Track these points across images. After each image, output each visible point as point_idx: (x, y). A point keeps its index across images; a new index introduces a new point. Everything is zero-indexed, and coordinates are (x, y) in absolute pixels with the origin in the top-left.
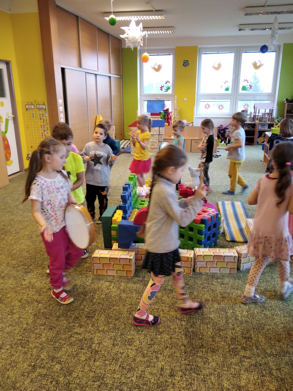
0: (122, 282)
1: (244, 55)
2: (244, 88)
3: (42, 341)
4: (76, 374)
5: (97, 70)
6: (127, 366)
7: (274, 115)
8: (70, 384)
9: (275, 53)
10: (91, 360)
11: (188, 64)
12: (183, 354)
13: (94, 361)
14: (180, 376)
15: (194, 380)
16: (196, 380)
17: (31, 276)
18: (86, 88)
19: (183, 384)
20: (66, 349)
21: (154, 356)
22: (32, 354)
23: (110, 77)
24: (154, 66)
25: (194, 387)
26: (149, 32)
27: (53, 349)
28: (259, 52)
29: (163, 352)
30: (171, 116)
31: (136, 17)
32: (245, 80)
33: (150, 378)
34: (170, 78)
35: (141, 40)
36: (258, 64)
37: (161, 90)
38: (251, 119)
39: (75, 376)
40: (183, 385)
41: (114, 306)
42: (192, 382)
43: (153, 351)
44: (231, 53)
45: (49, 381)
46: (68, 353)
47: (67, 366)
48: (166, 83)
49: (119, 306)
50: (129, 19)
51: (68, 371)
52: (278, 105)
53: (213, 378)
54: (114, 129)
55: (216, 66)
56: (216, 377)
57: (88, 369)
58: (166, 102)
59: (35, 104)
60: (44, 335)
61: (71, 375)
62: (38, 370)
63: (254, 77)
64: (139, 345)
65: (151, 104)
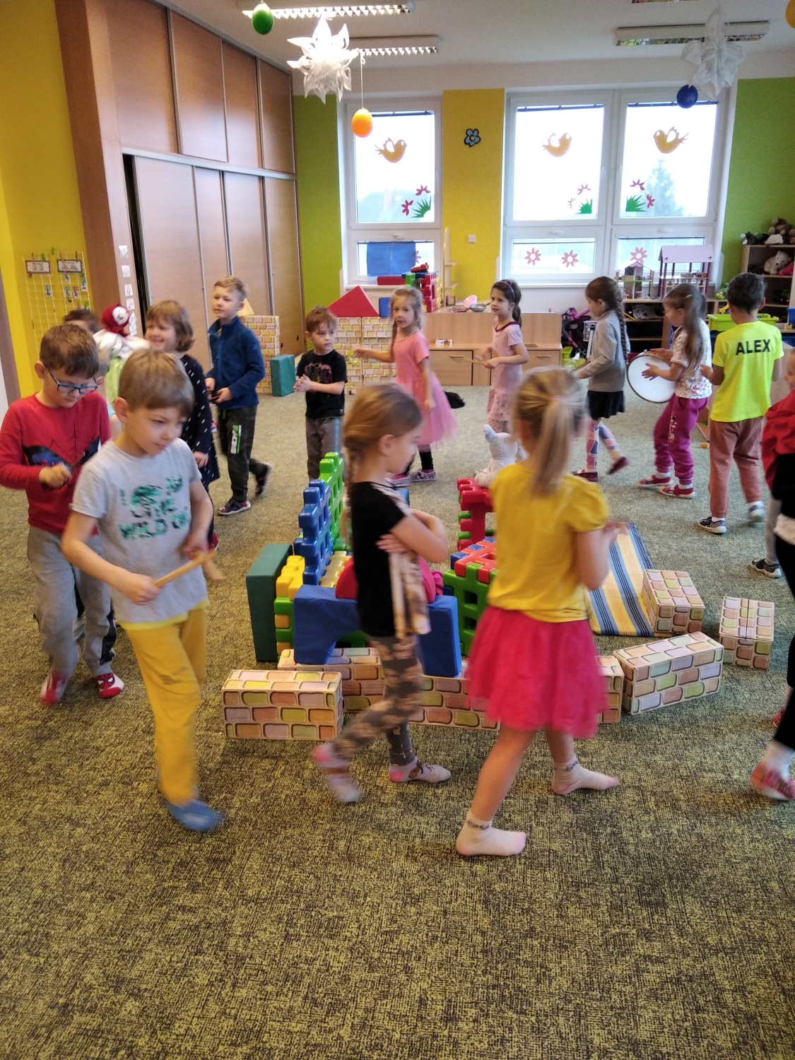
0: (306, 757)
1: (631, 113)
2: (632, 205)
3: (88, 935)
4: (185, 1026)
5: (226, 160)
6: (324, 997)
7: (716, 278)
8: (167, 1054)
9: (715, 105)
10: (225, 983)
11: (477, 139)
12: (480, 956)
13: (234, 986)
14: (471, 1019)
15: (511, 1030)
16: (516, 1028)
17: (51, 749)
18: (194, 209)
19: (480, 1042)
20: (153, 954)
21: (401, 965)
22: (60, 972)
23: (262, 179)
24: (385, 145)
25: (510, 1050)
26: (367, 50)
27: (117, 955)
28: (672, 104)
29: (424, 952)
30: (433, 287)
31: (330, 9)
32: (635, 184)
33: (389, 1027)
34: (430, 181)
35: (347, 72)
36: (670, 139)
37: (404, 211)
38: (652, 289)
39: (182, 1031)
40: (482, 1044)
41: (285, 828)
42: (506, 1035)
43: (396, 951)
44: (595, 107)
45: (108, 1049)
46: (159, 965)
47: (157, 1003)
48: (419, 192)
49: (300, 826)
50: (310, 16)
51: (162, 1018)
52: (724, 251)
53: (561, 1020)
54: (278, 324)
55: (556, 144)
56: (571, 1020)
57: (218, 1010)
58: (418, 247)
59: (54, 259)
60: (91, 916)
61: (168, 1028)
62: (75, 1017)
63: (657, 173)
64: (358, 936)
65: (377, 252)
